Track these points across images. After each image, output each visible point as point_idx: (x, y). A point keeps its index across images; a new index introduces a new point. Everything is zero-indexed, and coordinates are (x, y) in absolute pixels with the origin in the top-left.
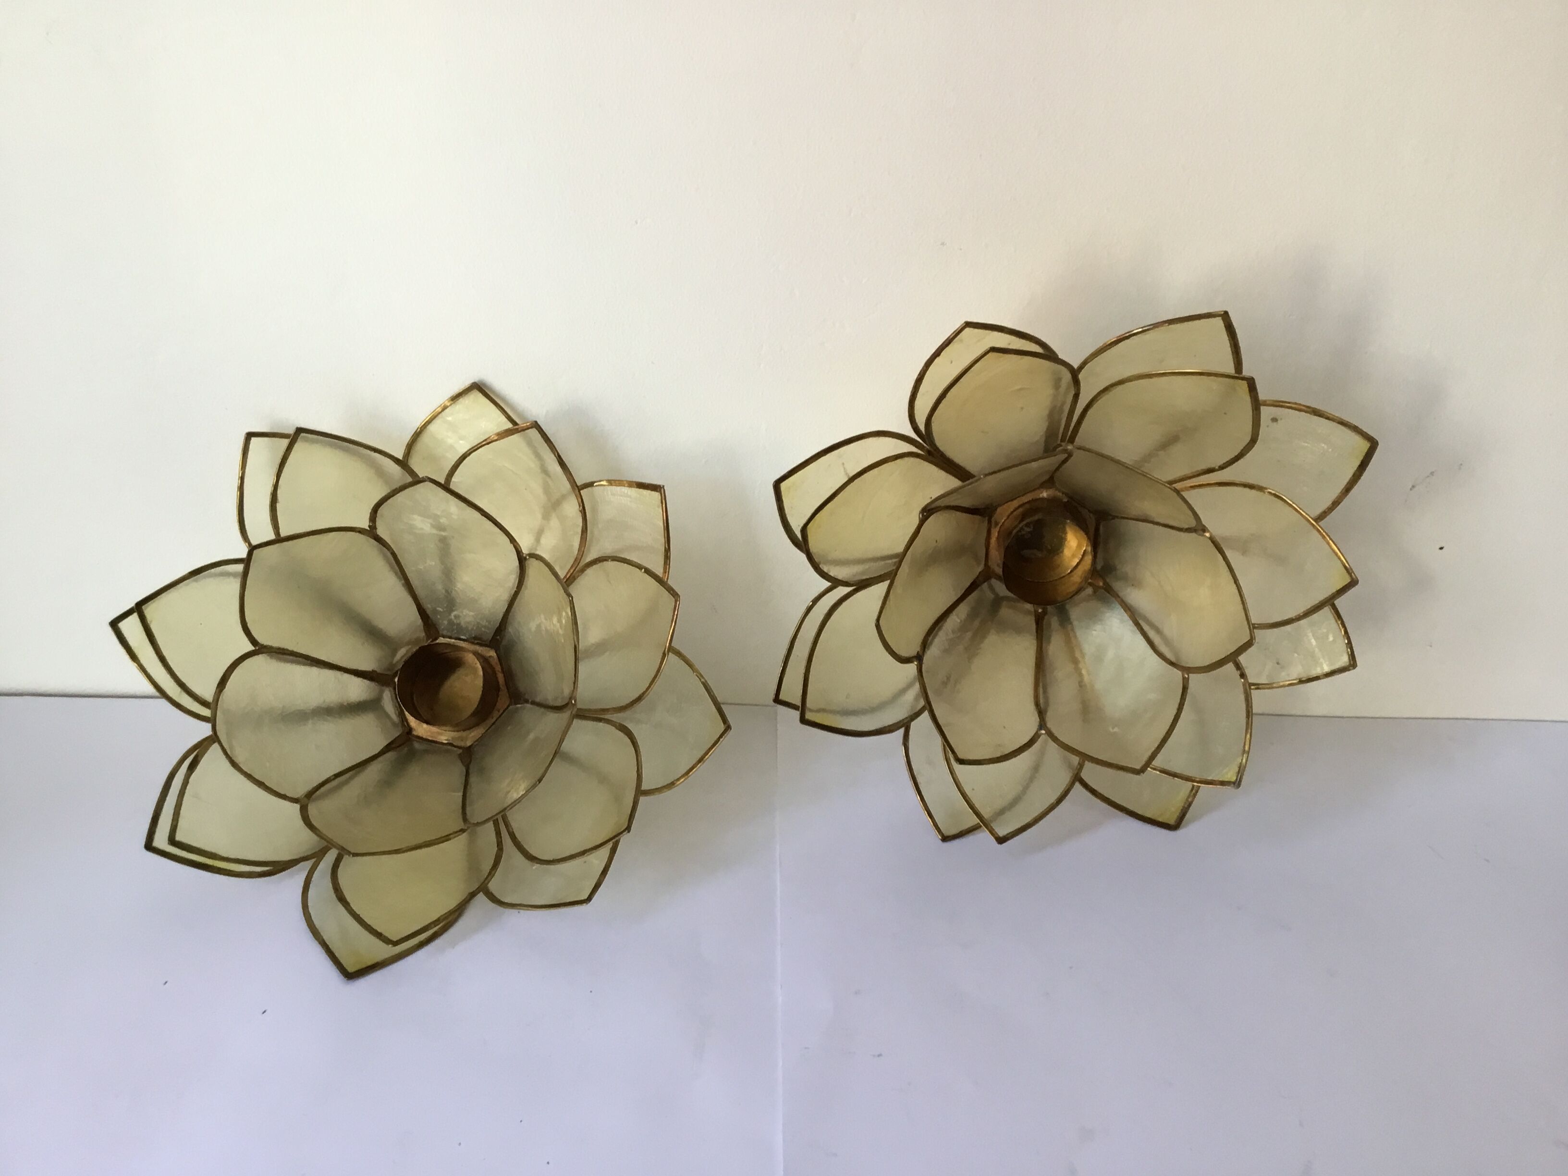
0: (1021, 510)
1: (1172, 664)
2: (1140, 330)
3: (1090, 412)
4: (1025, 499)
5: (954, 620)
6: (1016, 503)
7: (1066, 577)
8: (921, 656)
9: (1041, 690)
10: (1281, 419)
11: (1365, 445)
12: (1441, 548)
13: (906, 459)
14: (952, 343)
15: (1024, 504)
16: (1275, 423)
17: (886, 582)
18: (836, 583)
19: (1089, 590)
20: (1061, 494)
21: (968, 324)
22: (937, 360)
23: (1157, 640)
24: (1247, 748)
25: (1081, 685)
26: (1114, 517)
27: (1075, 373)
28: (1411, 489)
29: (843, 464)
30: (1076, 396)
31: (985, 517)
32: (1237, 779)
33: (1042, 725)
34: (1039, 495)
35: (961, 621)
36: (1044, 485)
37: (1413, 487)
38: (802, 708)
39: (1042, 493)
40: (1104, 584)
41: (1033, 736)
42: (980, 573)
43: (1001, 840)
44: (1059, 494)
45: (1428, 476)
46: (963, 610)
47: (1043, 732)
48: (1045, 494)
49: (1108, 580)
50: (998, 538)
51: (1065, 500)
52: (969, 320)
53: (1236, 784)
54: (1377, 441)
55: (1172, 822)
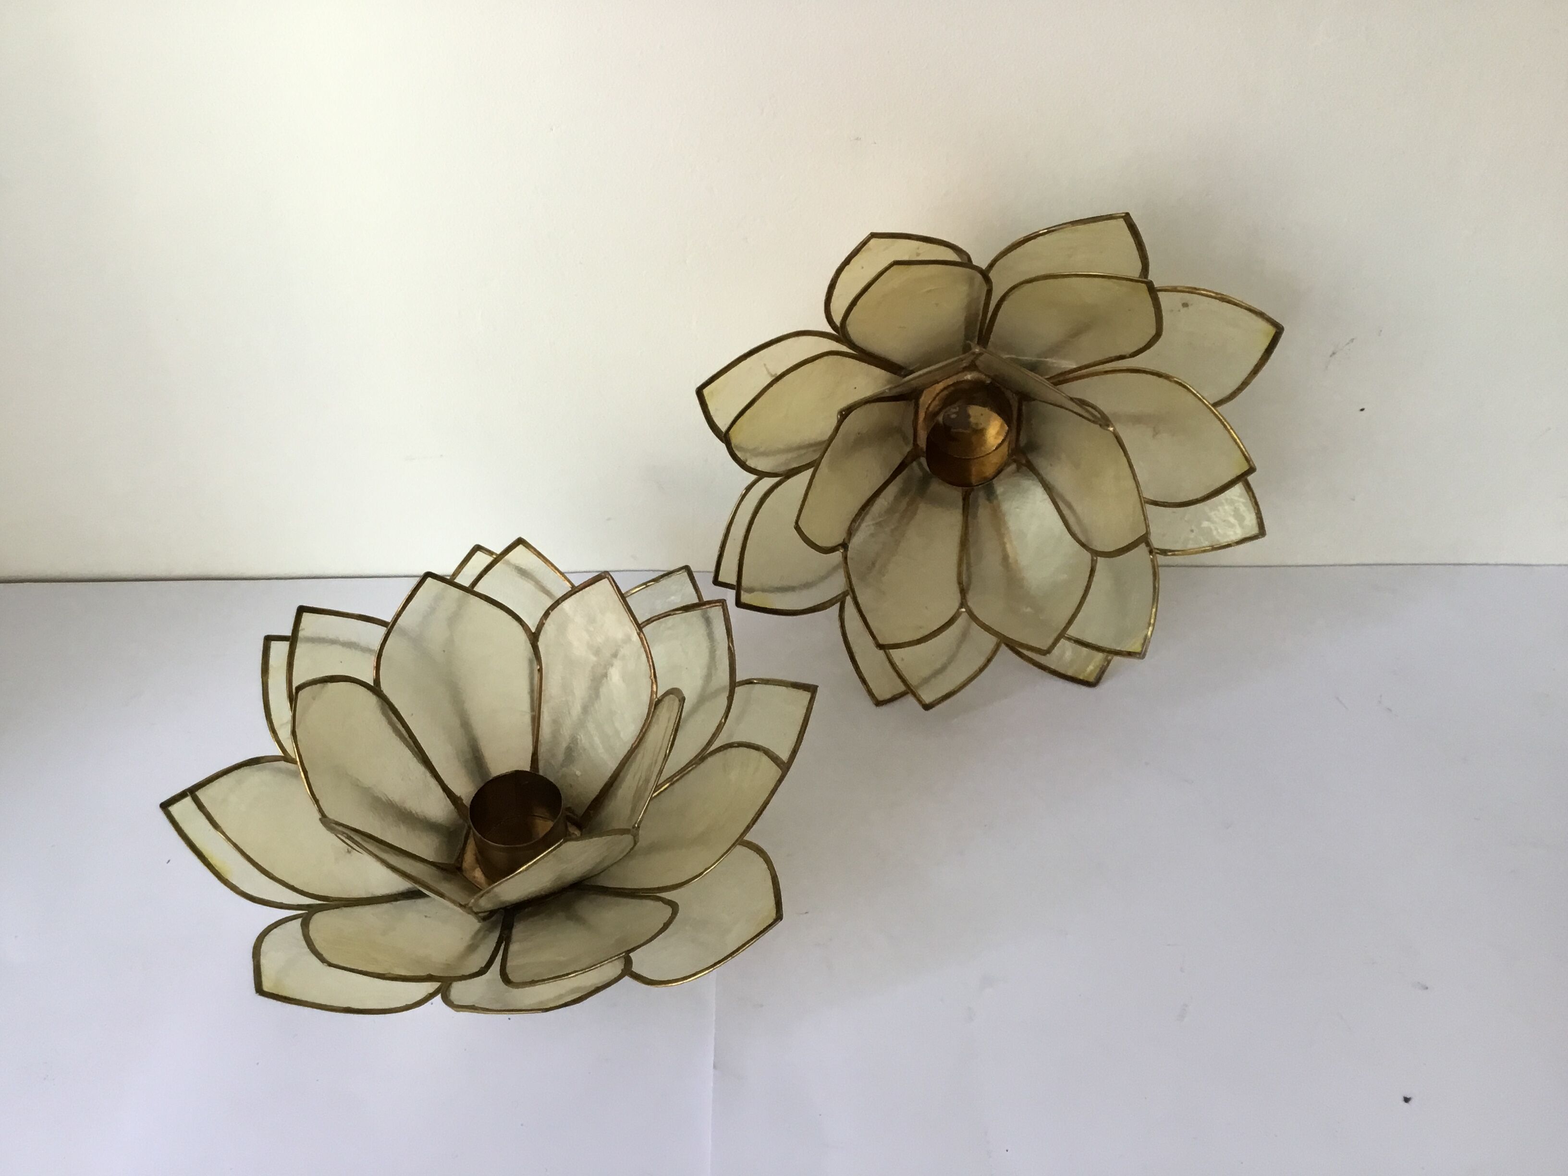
0: (946, 392)
1: (1083, 545)
2: (1046, 231)
3: (1005, 304)
4: (950, 381)
5: (882, 503)
6: (941, 386)
7: (991, 455)
8: (846, 544)
9: (964, 567)
10: (1192, 305)
11: (1272, 331)
12: (1362, 410)
13: (826, 358)
14: (860, 253)
15: (949, 386)
16: (1185, 309)
17: (810, 470)
18: (761, 475)
19: (1013, 467)
20: (984, 377)
21: (873, 235)
22: (847, 268)
23: (1071, 520)
24: (1152, 621)
25: (1005, 558)
26: (1034, 400)
27: (985, 274)
28: (1331, 356)
29: (765, 365)
30: (989, 292)
31: (911, 400)
32: (1142, 651)
33: (963, 604)
34: (963, 378)
35: (888, 503)
36: (967, 369)
37: (1334, 353)
38: (738, 588)
39: (966, 375)
40: (1026, 461)
41: (955, 615)
42: (909, 452)
43: (927, 707)
44: (983, 377)
45: (1348, 343)
46: (892, 490)
47: (963, 610)
48: (969, 377)
49: (1030, 458)
50: (925, 419)
51: (988, 382)
52: (875, 231)
53: (1141, 655)
54: (1283, 327)
55: (1092, 679)
